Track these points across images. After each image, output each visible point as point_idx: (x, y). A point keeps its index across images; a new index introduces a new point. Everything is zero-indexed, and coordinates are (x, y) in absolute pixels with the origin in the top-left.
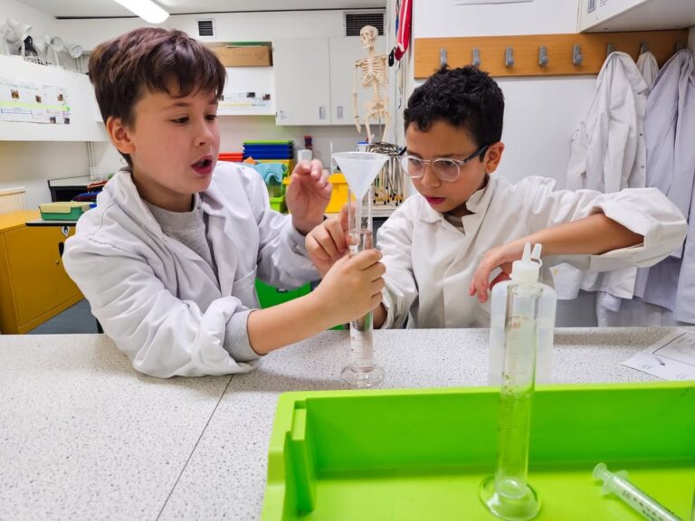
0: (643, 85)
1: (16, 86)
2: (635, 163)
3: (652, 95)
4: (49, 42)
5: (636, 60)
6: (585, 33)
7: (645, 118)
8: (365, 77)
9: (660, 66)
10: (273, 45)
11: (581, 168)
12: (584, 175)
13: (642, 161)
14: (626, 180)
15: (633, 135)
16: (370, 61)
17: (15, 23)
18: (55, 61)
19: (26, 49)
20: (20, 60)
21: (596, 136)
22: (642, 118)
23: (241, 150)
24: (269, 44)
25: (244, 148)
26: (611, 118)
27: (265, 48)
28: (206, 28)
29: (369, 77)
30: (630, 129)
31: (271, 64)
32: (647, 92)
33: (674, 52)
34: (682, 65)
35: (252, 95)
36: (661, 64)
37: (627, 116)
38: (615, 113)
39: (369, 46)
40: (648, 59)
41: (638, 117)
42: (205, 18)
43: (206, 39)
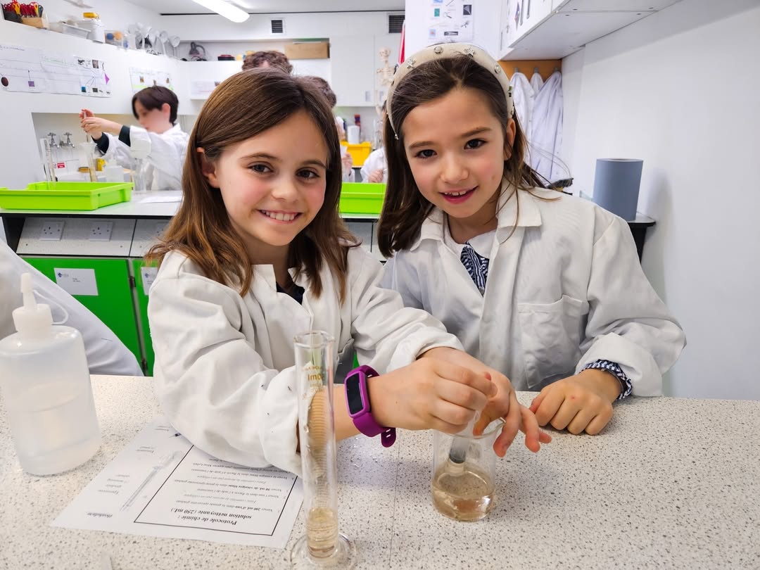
1: (142, 73)
3: (537, 98)
4: (158, 36)
5: (530, 77)
6: (502, 61)
7: (532, 112)
8: (382, 80)
9: (544, 81)
10: (330, 42)
15: (524, 121)
16: (385, 70)
17: (141, 25)
18: (163, 51)
19: (146, 43)
20: (143, 52)
24: (327, 40)
27: (324, 43)
28: (277, 26)
29: (385, 80)
31: (329, 56)
32: (535, 96)
34: (555, 80)
36: (545, 80)
39: (384, 60)
40: (536, 78)
41: (529, 111)
42: (276, 17)
43: (277, 36)
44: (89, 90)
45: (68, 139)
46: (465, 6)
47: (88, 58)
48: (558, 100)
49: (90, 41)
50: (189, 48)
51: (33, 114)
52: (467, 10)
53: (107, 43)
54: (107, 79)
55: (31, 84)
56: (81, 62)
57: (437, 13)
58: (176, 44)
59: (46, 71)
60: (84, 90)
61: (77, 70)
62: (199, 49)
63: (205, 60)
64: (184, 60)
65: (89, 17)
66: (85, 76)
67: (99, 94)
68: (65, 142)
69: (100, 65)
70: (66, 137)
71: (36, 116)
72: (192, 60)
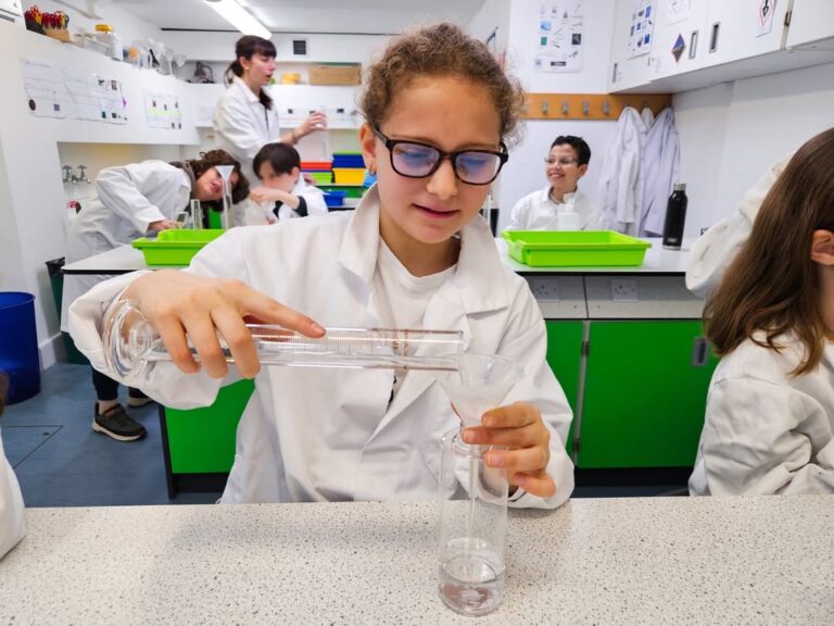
0: (643, 129)
1: (155, 97)
2: (638, 176)
3: (649, 135)
4: (164, 54)
5: (640, 112)
6: (612, 94)
7: (645, 148)
11: (607, 179)
12: (608, 183)
13: (642, 175)
14: (632, 187)
15: (637, 159)
18: (169, 71)
21: (615, 159)
22: (642, 149)
23: (330, 159)
24: (358, 65)
25: (332, 159)
26: (624, 148)
27: (355, 68)
28: (300, 47)
30: (635, 156)
31: (360, 83)
32: (647, 133)
33: (663, 108)
35: (341, 111)
36: (656, 115)
37: (633, 147)
38: (628, 146)
40: (647, 112)
41: (640, 148)
42: (300, 37)
43: (300, 58)
44: (109, 115)
45: (82, 173)
46: (574, 35)
47: (107, 78)
48: (672, 135)
49: (108, 59)
50: (193, 68)
51: (58, 143)
52: (576, 40)
53: (124, 60)
54: (125, 103)
55: (57, 108)
56: (101, 82)
57: (544, 41)
58: (181, 64)
59: (70, 93)
60: (104, 116)
61: (96, 91)
62: (206, 70)
63: (212, 82)
64: (189, 82)
65: (102, 30)
66: (104, 99)
67: (117, 120)
68: (79, 176)
69: (118, 86)
70: (80, 170)
71: (61, 145)
72: (197, 82)
